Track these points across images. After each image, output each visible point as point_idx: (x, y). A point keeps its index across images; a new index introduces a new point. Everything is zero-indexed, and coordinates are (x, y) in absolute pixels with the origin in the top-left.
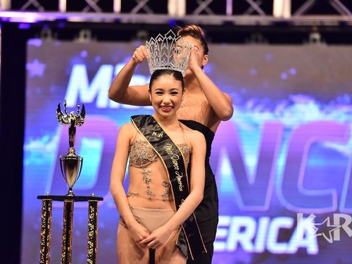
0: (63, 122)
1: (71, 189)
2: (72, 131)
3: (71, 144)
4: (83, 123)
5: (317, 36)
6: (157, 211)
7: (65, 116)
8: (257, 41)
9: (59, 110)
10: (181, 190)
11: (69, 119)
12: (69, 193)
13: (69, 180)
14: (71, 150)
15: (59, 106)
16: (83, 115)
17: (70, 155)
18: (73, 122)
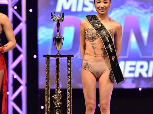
0: (54, 21)
1: (58, 52)
2: (58, 25)
3: (58, 31)
4: (63, 21)
6: (99, 62)
7: (55, 18)
9: (52, 15)
10: (111, 51)
11: (57, 19)
12: (58, 54)
13: (57, 48)
14: (58, 34)
15: (52, 13)
16: (63, 17)
17: (58, 36)
18: (58, 20)
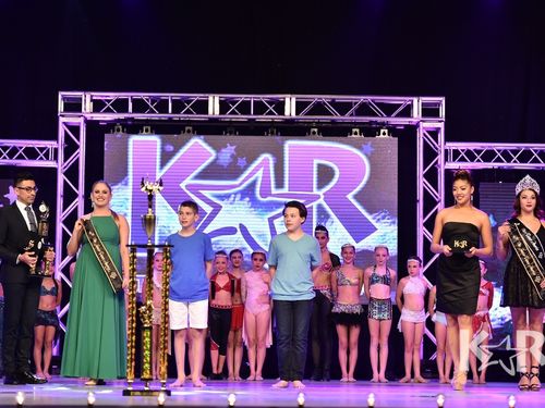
5: (316, 130)
8: (272, 133)
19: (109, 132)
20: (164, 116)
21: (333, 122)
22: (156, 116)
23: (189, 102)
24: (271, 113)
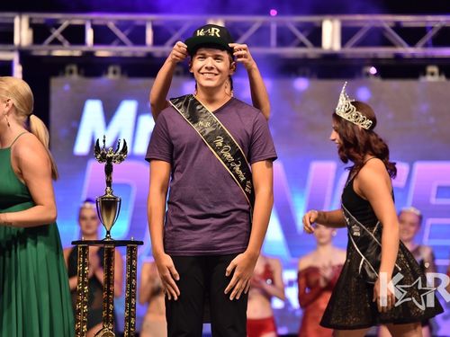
19: (56, 74)
20: (140, 51)
21: (398, 57)
22: (129, 50)
23: (177, 29)
24: (302, 45)
